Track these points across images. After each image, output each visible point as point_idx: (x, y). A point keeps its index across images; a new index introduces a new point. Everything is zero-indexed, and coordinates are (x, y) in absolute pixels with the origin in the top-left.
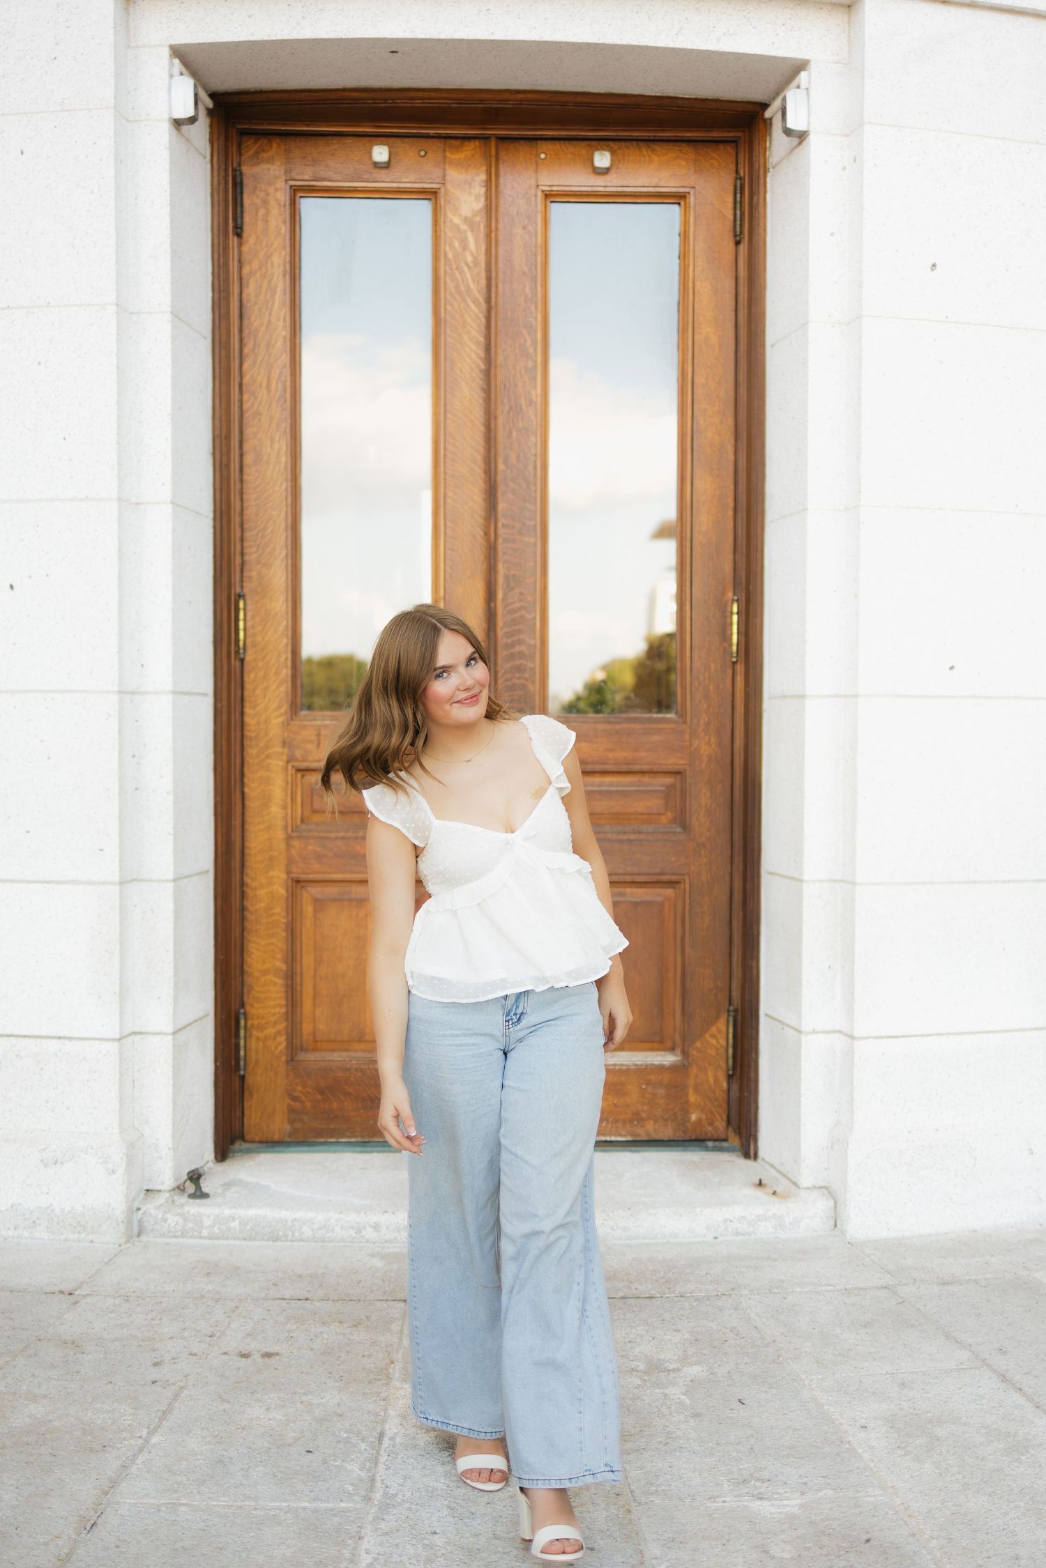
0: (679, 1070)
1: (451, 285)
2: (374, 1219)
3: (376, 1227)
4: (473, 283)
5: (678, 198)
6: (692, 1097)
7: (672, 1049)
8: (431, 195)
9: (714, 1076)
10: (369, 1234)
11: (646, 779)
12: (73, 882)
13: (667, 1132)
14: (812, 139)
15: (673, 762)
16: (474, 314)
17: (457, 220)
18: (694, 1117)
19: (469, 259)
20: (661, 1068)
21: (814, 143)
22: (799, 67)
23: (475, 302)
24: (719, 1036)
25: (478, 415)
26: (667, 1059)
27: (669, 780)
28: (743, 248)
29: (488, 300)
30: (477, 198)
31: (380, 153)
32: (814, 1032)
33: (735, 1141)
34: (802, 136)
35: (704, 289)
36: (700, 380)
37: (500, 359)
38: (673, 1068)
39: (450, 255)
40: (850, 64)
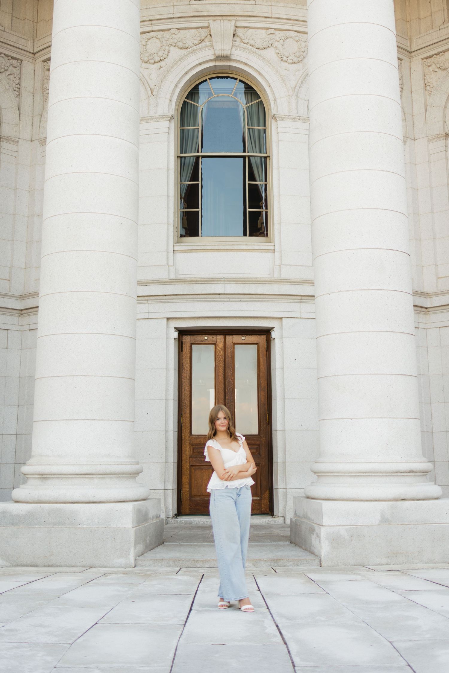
0: (260, 500)
1: (218, 359)
2: (206, 520)
3: (207, 522)
4: (222, 359)
5: (257, 344)
6: (263, 506)
7: (259, 497)
8: (215, 344)
9: (266, 502)
10: (206, 523)
11: (253, 446)
12: (157, 463)
13: (258, 512)
14: (276, 339)
15: (258, 443)
16: (222, 365)
17: (219, 348)
18: (263, 509)
19: (221, 355)
20: (257, 500)
21: (276, 340)
22: (274, 327)
23: (223, 363)
24: (267, 494)
25: (223, 382)
26: (258, 498)
27: (257, 446)
28: (268, 352)
29: (224, 362)
30: (222, 345)
31: (206, 338)
32: (281, 489)
33: (270, 513)
34: (274, 339)
35: (261, 359)
36: (261, 375)
37: (226, 372)
38: (259, 500)
39: (218, 354)
40: (281, 327)
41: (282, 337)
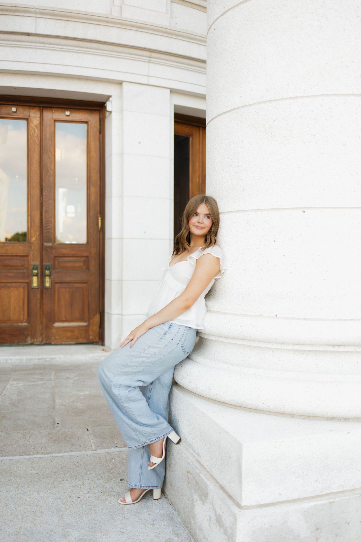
0: (87, 326)
1: (31, 141)
2: (10, 357)
3: (11, 360)
4: (37, 140)
5: (86, 122)
6: (91, 333)
7: (86, 322)
8: (27, 119)
9: (95, 328)
10: (9, 361)
11: (79, 258)
13: (85, 341)
14: (113, 113)
15: (85, 254)
16: (37, 148)
17: (33, 126)
18: (91, 337)
19: (36, 135)
20: (83, 326)
21: (113, 114)
22: (110, 96)
23: (37, 145)
24: (97, 318)
25: (38, 172)
26: (84, 324)
27: (85, 259)
28: (101, 135)
29: (40, 145)
30: (38, 120)
31: (14, 109)
32: (115, 314)
33: (100, 343)
34: (111, 112)
35: (92, 144)
36: (91, 165)
37: (44, 159)
38: (86, 326)
39: (31, 134)
40: (121, 97)
41: (121, 111)
